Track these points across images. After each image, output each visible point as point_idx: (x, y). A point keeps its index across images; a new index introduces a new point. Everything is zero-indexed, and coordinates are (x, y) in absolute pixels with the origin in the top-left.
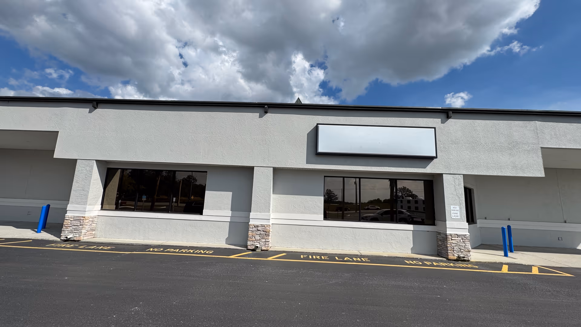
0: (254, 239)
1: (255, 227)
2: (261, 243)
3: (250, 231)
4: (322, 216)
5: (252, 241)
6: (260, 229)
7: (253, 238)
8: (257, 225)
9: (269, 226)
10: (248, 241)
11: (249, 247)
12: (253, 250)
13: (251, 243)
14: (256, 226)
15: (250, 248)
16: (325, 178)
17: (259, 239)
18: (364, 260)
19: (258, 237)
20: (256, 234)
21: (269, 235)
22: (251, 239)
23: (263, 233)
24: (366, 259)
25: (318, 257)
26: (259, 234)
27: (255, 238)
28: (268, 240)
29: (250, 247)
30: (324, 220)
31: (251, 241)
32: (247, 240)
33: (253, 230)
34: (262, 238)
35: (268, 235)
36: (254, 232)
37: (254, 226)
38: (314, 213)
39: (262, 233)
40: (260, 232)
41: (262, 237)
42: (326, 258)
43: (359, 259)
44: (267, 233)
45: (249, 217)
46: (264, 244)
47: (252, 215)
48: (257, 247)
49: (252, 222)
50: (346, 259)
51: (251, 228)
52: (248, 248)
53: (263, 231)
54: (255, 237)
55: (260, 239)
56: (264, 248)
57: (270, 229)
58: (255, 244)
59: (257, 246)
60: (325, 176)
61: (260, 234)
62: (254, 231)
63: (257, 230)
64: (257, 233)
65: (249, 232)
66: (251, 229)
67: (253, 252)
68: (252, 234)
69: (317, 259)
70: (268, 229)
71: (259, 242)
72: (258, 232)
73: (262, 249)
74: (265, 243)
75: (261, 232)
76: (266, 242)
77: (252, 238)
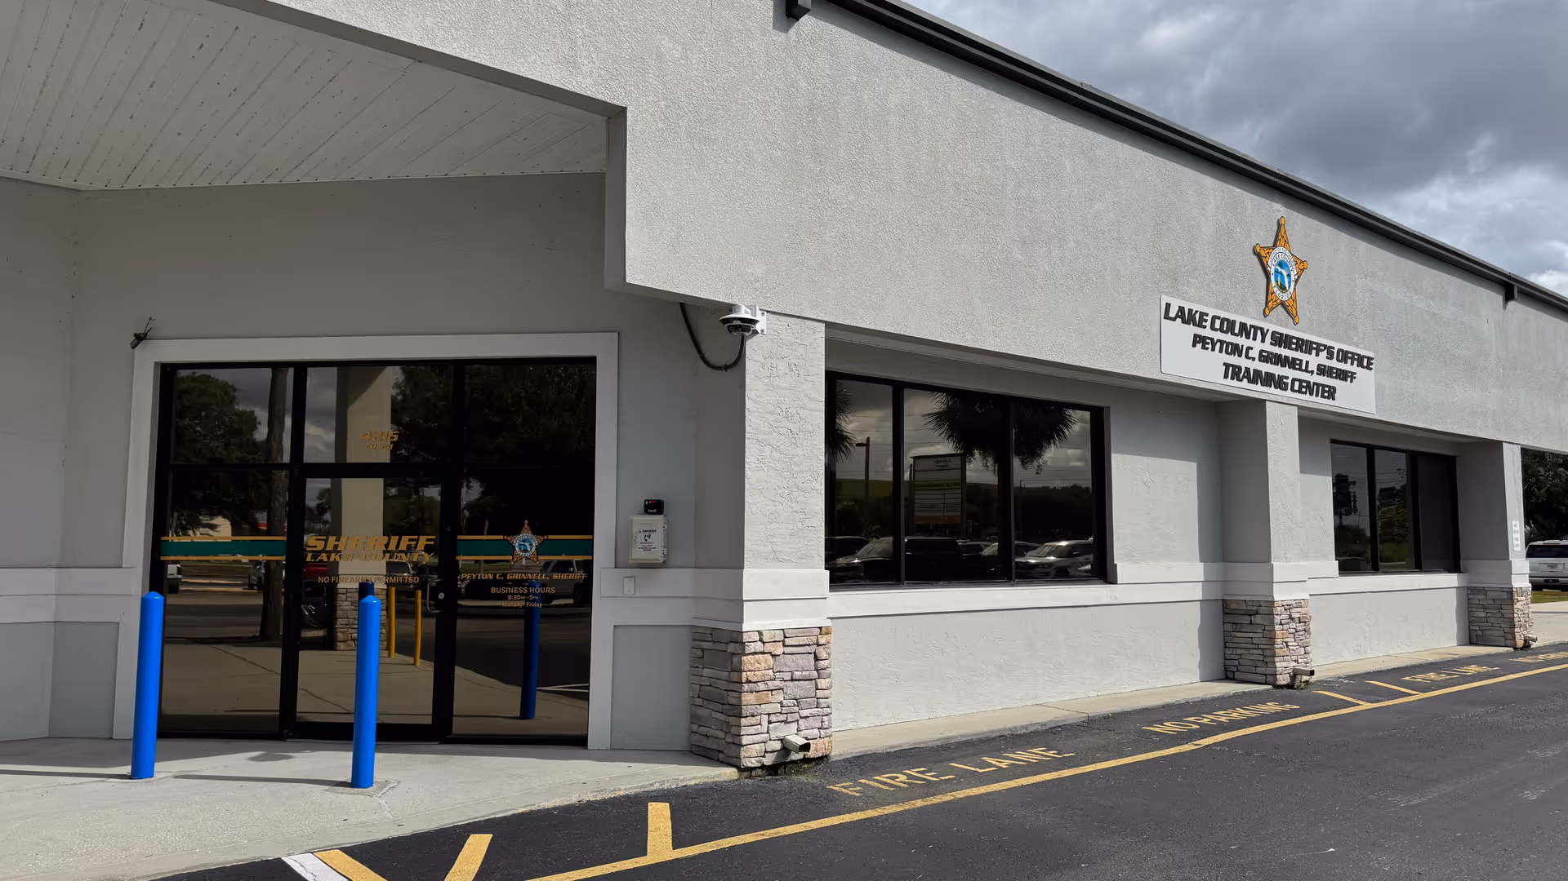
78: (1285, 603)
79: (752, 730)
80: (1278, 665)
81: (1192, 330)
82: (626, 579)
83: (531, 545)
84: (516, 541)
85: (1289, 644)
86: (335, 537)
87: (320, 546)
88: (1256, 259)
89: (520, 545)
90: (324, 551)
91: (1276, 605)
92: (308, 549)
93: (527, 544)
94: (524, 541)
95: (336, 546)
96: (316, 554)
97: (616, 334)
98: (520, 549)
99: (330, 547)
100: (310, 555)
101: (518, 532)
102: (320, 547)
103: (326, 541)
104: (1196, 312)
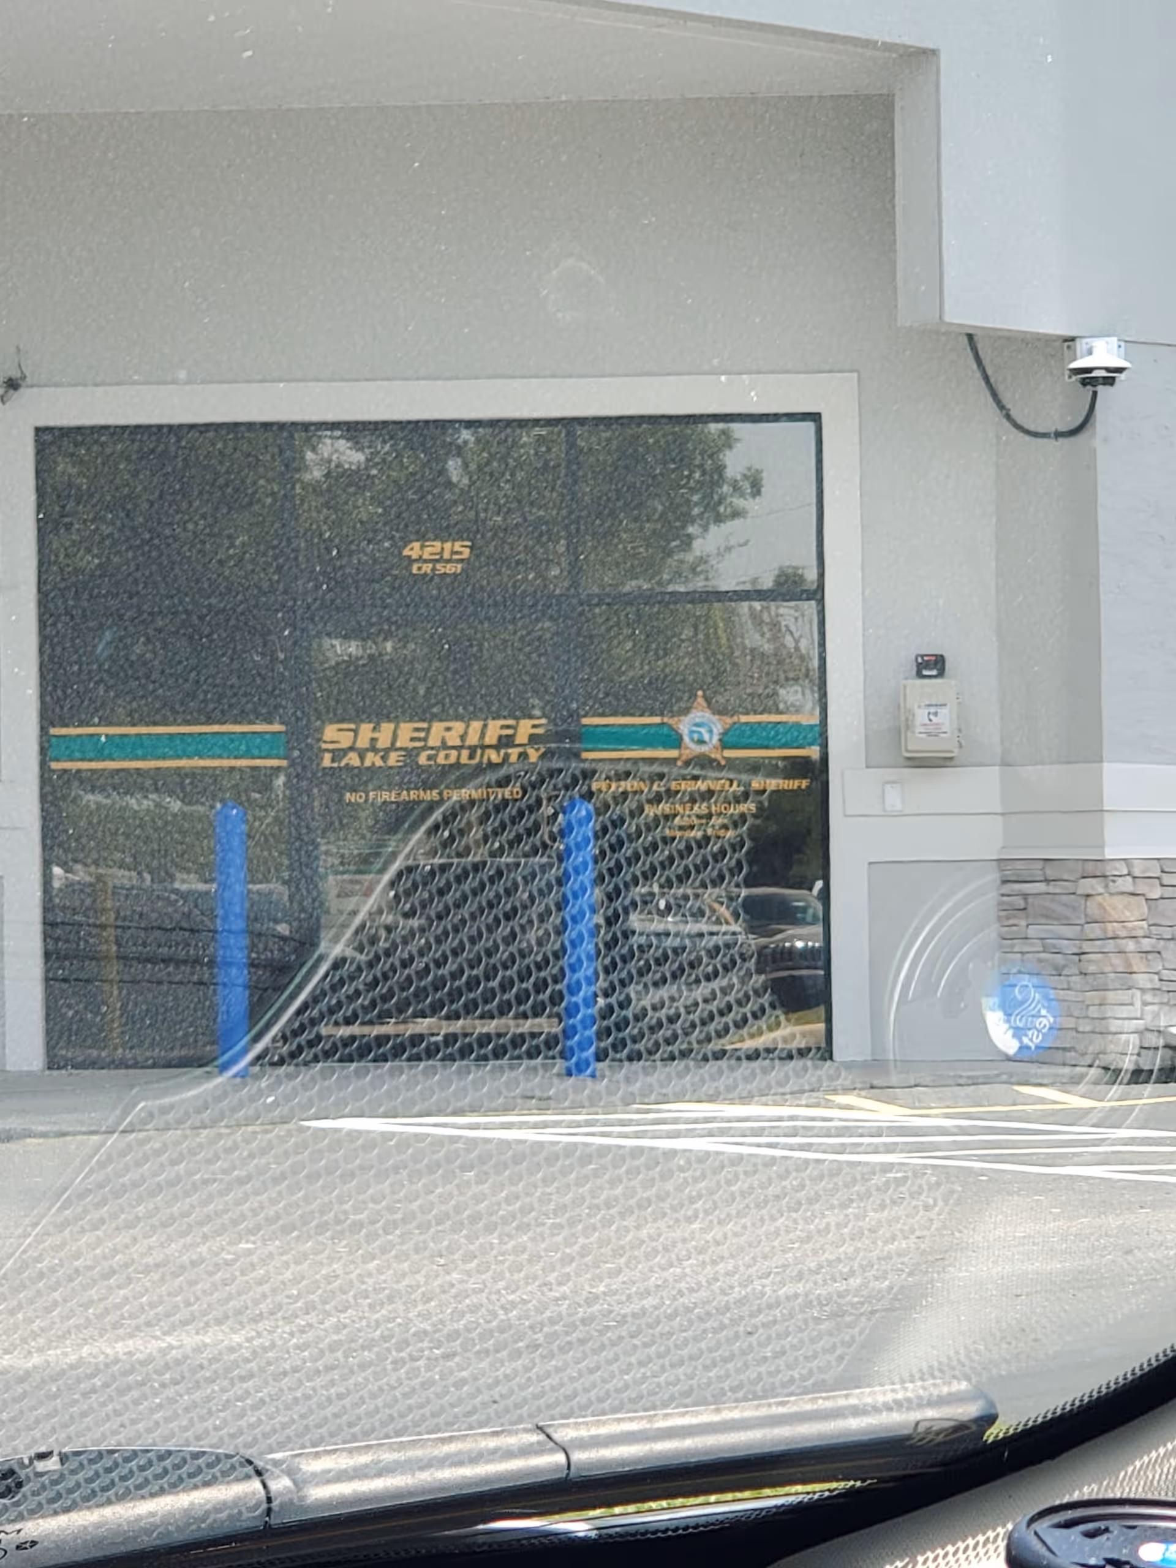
79: (1124, 1011)
82: (888, 787)
83: (711, 732)
84: (684, 726)
86: (372, 726)
87: (345, 740)
89: (692, 732)
90: (352, 748)
92: (324, 746)
93: (702, 730)
94: (697, 725)
95: (374, 740)
96: (338, 754)
97: (855, 375)
98: (692, 740)
99: (363, 742)
100: (328, 757)
101: (686, 711)
102: (345, 744)
103: (356, 732)
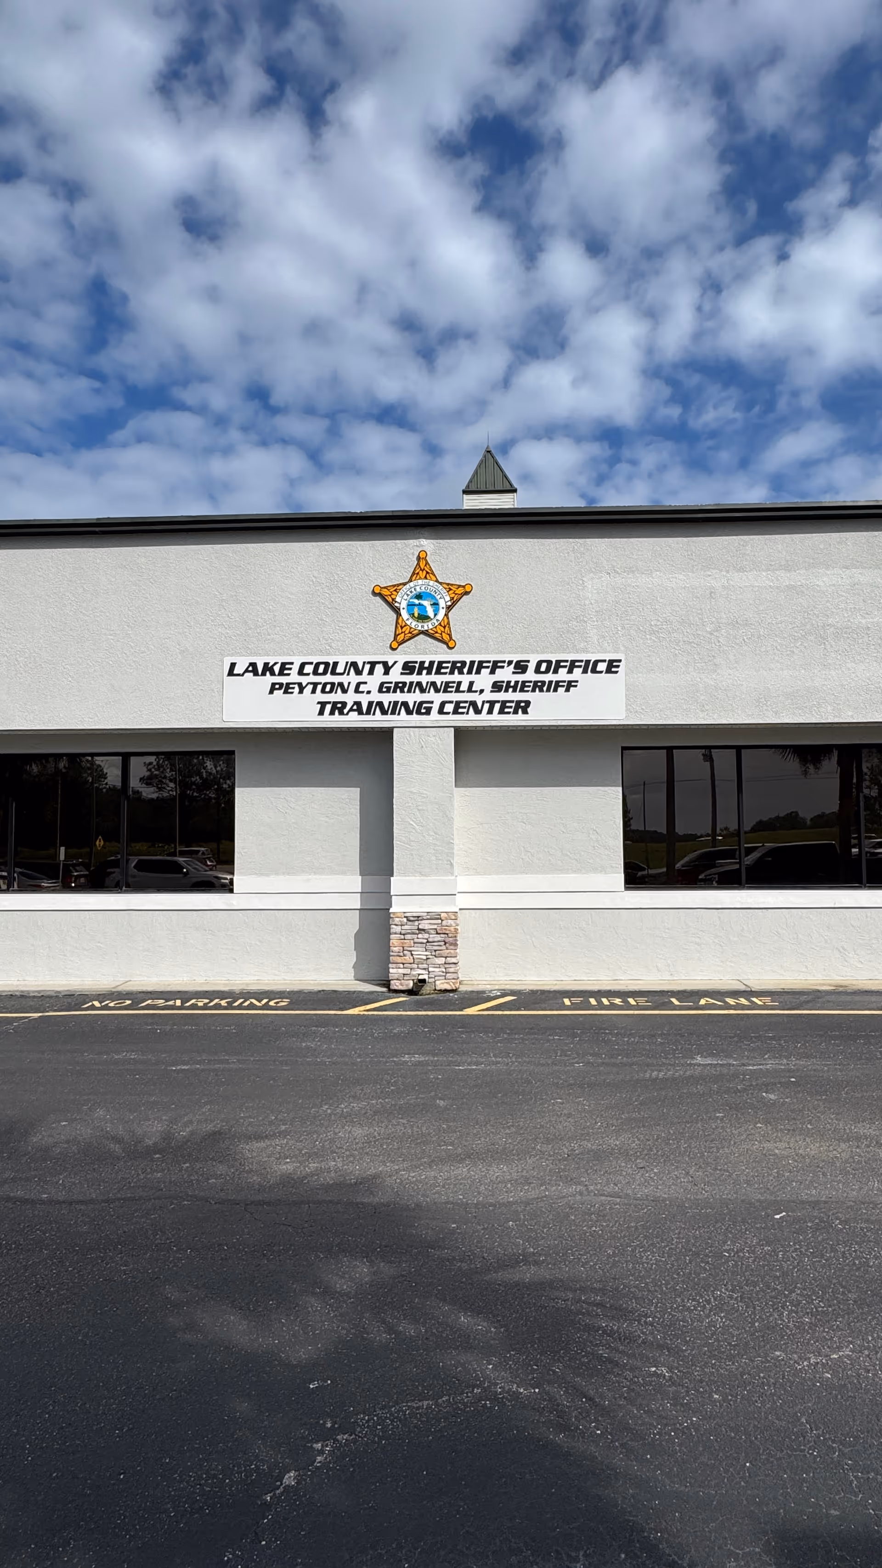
0: (408, 958)
1: (408, 920)
2: (431, 969)
3: (396, 933)
4: (620, 877)
5: (403, 964)
6: (426, 928)
7: (404, 955)
8: (415, 915)
9: (453, 917)
10: (390, 965)
11: (395, 985)
12: (410, 992)
13: (401, 971)
14: (412, 919)
15: (401, 988)
16: (626, 752)
17: (425, 957)
18: (760, 1003)
19: (420, 953)
20: (414, 943)
21: (456, 945)
22: (399, 960)
23: (436, 939)
24: (767, 1000)
25: (618, 1001)
26: (425, 941)
27: (412, 955)
28: (454, 960)
29: (397, 983)
30: (627, 889)
31: (401, 966)
32: (386, 962)
33: (403, 932)
34: (434, 953)
35: (451, 944)
36: (408, 937)
37: (405, 920)
38: (595, 870)
39: (434, 937)
40: (426, 936)
41: (435, 951)
42: (642, 1001)
43: (743, 1001)
44: (450, 940)
45: (390, 893)
46: (443, 972)
47: (397, 884)
48: (423, 981)
49: (397, 907)
50: (703, 1002)
51: (396, 925)
52: (393, 987)
53: (437, 933)
54: (411, 951)
55: (427, 959)
56: (441, 985)
57: (457, 925)
58: (414, 973)
59: (421, 977)
60: (624, 749)
61: (428, 942)
62: (409, 933)
63: (418, 929)
64: (416, 940)
65: (392, 936)
66: (398, 929)
67: (412, 997)
68: (402, 943)
69: (613, 1006)
70: (451, 926)
71: (425, 966)
72: (420, 936)
73: (437, 988)
74: (444, 970)
75: (431, 936)
76: (447, 966)
77: (401, 954)
78: (407, 915)
80: (391, 971)
81: (269, 679)
85: (413, 952)
88: (378, 599)
91: (392, 916)
104: (276, 663)
